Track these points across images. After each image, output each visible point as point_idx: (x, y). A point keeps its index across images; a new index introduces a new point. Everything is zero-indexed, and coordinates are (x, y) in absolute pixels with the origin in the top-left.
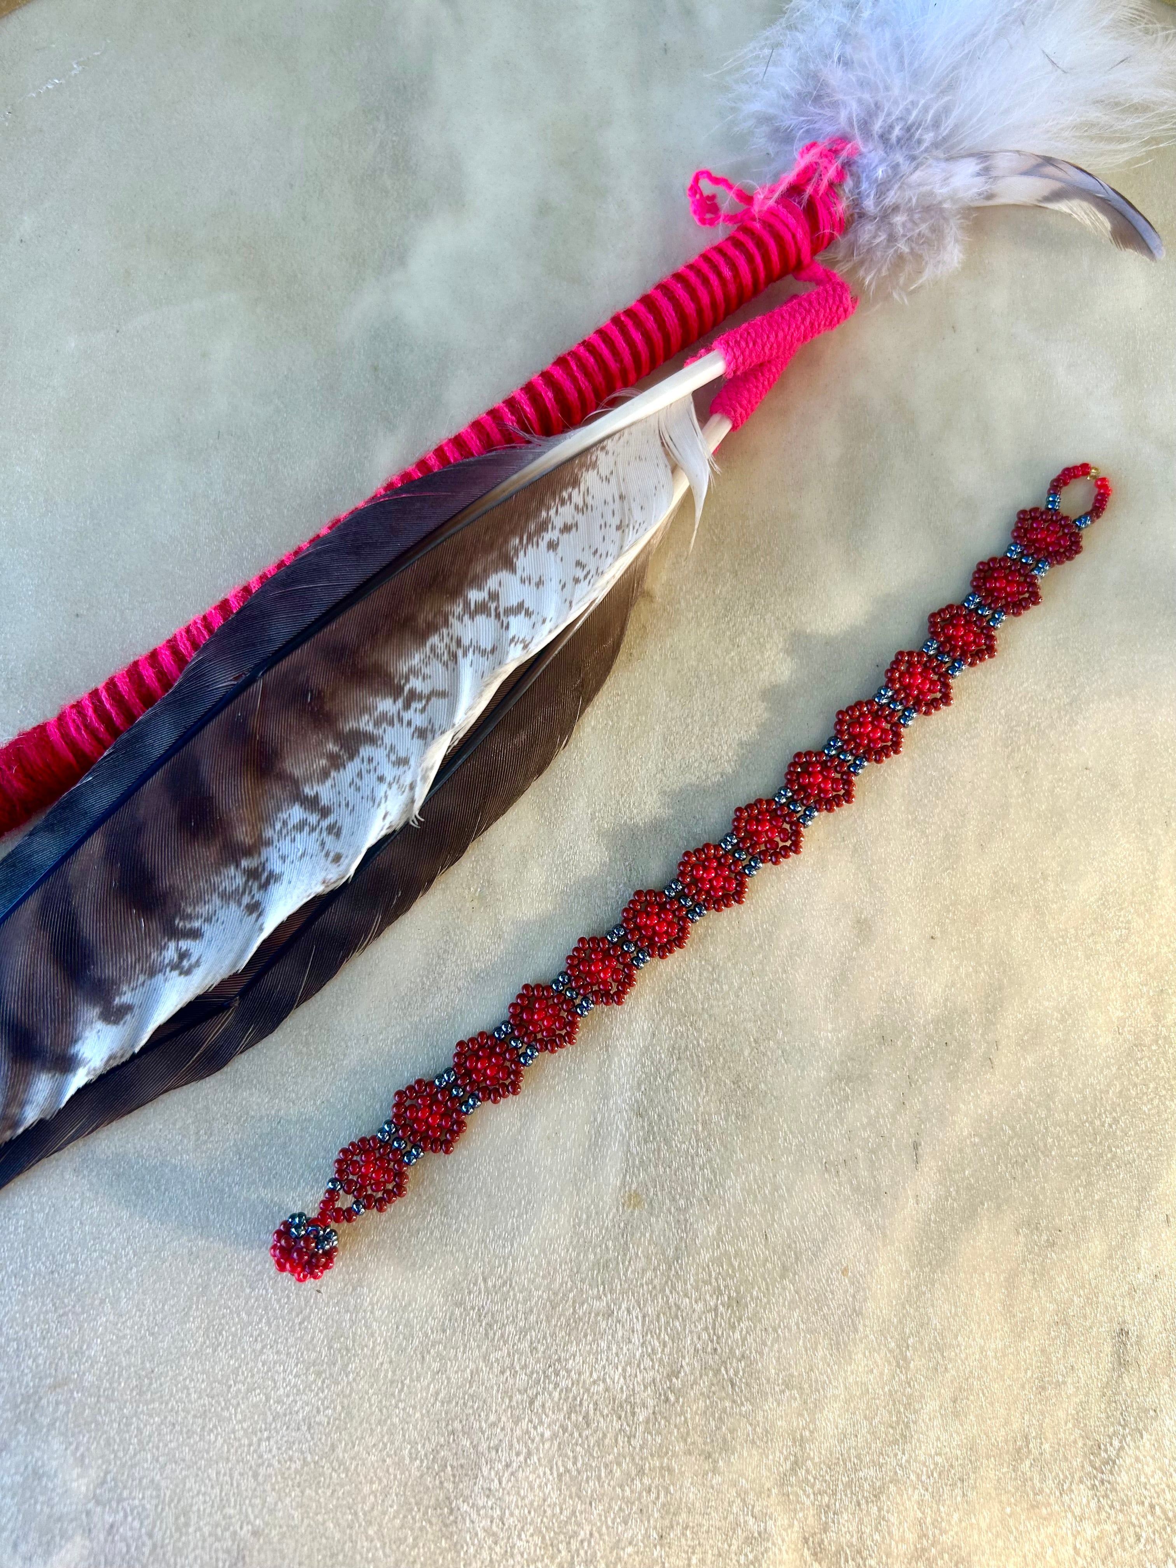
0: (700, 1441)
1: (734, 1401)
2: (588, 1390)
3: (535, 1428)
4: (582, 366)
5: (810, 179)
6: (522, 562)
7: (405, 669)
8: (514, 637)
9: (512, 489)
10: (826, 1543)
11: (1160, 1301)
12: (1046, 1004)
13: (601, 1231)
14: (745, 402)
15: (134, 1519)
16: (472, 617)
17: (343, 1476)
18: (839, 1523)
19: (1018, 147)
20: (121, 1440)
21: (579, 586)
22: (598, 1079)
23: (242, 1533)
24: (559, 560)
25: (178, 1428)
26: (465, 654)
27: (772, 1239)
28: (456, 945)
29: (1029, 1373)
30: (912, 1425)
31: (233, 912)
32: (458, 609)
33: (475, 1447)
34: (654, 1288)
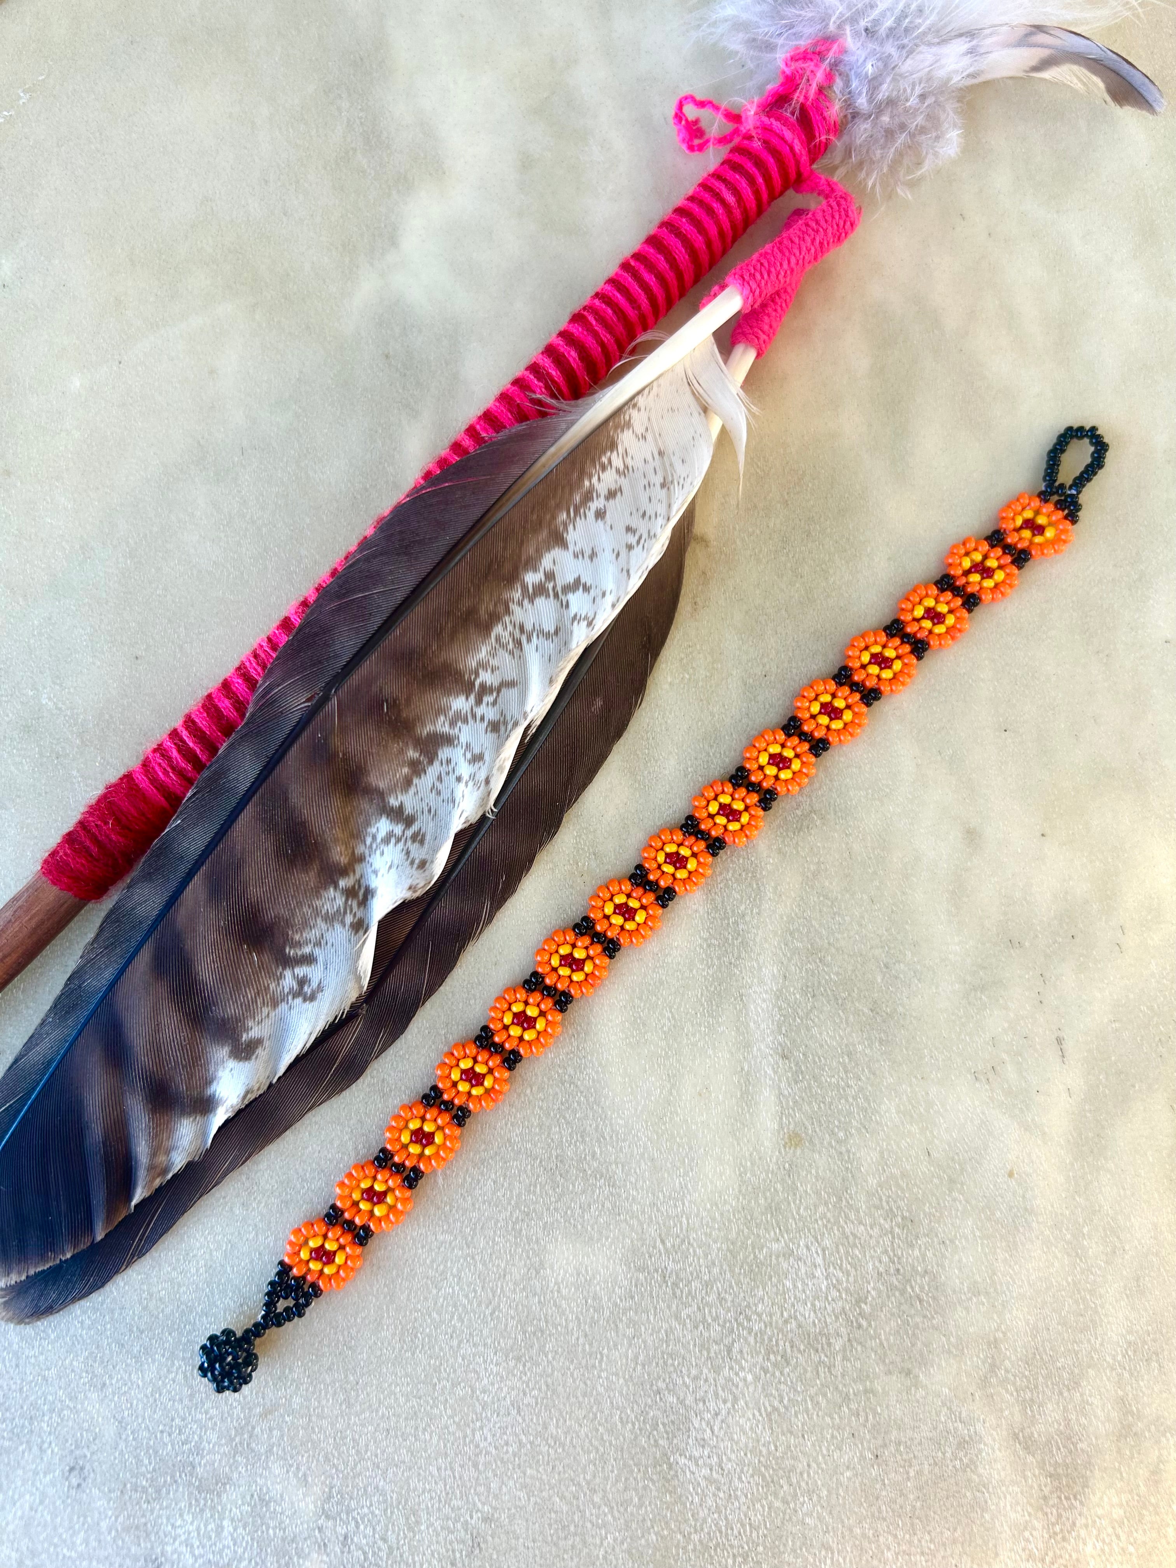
0: (898, 1359)
1: (925, 1317)
2: (781, 1330)
3: (737, 1374)
4: (601, 319)
5: (797, 86)
6: (572, 536)
7: (473, 665)
8: (576, 616)
9: (551, 464)
10: (1036, 1436)
13: (767, 1175)
14: (766, 328)
15: (365, 1528)
16: (532, 601)
17: (560, 1450)
18: (1045, 1414)
20: (339, 1454)
21: (633, 551)
22: (738, 1029)
23: (473, 1522)
24: (609, 528)
25: (392, 1433)
27: (934, 1154)
30: (1100, 1310)
31: (339, 934)
32: (517, 595)
33: (682, 1402)
34: (829, 1221)
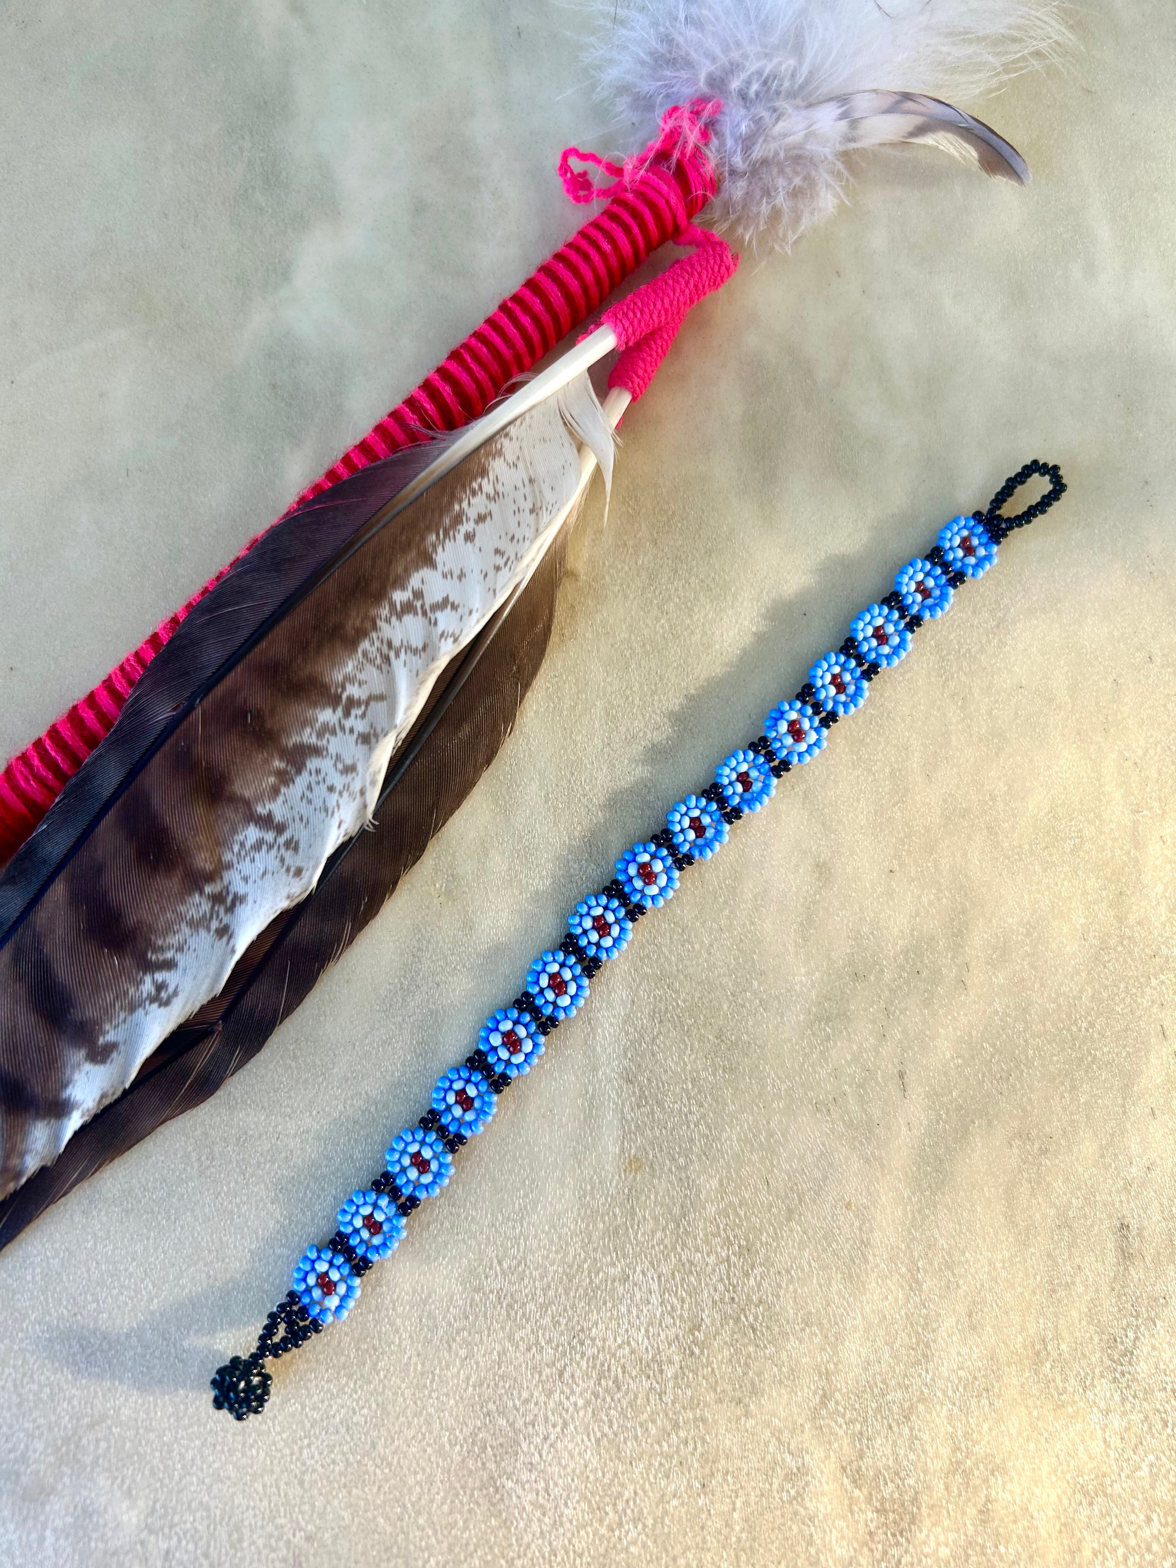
0: (729, 1388)
1: (757, 1346)
2: (614, 1355)
3: (568, 1398)
4: (476, 358)
5: (676, 143)
6: (441, 557)
7: (340, 678)
8: (443, 633)
9: (422, 487)
10: (864, 1469)
11: (1155, 1192)
12: (1010, 920)
13: (606, 1199)
14: (640, 372)
15: (188, 1543)
16: (399, 618)
17: (387, 1471)
18: (873, 1448)
19: (874, 86)
20: (165, 1468)
21: (500, 573)
22: (584, 1053)
23: (296, 1540)
24: (477, 550)
25: (219, 1448)
26: (397, 655)
27: (773, 1183)
28: (429, 942)
29: (1038, 1278)
30: (932, 1344)
31: (203, 939)
32: (385, 612)
33: (512, 1425)
34: (666, 1247)
